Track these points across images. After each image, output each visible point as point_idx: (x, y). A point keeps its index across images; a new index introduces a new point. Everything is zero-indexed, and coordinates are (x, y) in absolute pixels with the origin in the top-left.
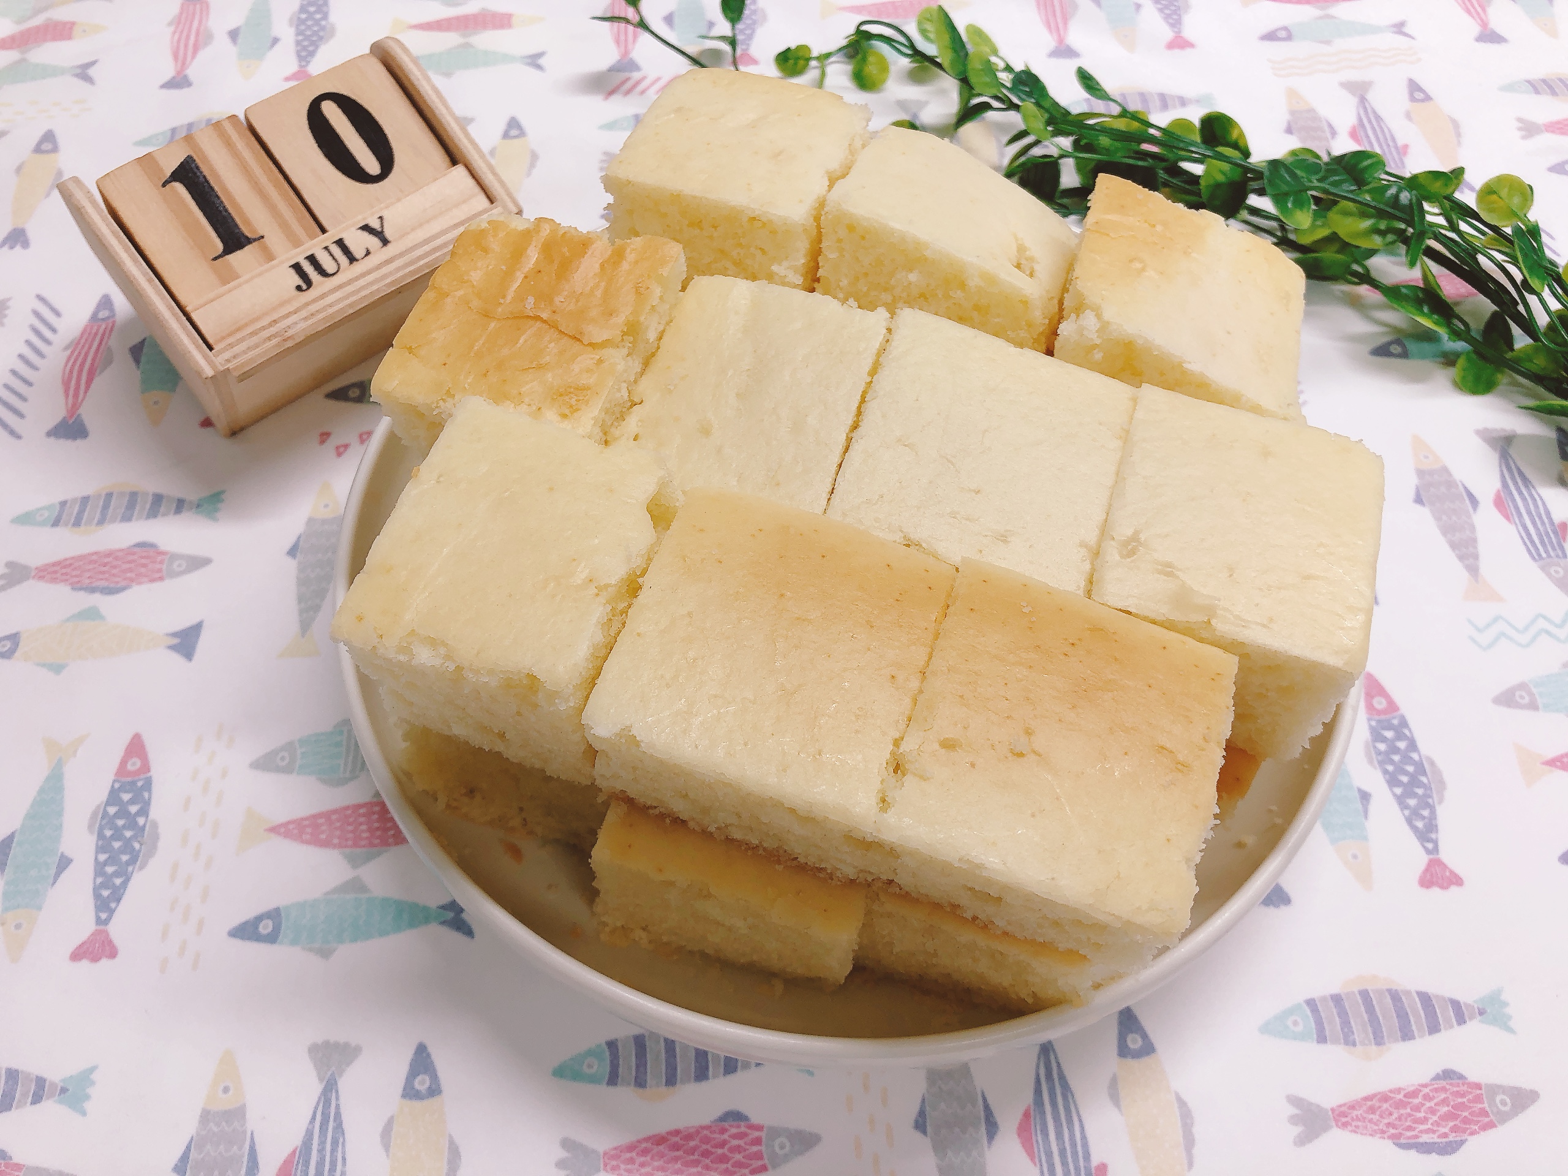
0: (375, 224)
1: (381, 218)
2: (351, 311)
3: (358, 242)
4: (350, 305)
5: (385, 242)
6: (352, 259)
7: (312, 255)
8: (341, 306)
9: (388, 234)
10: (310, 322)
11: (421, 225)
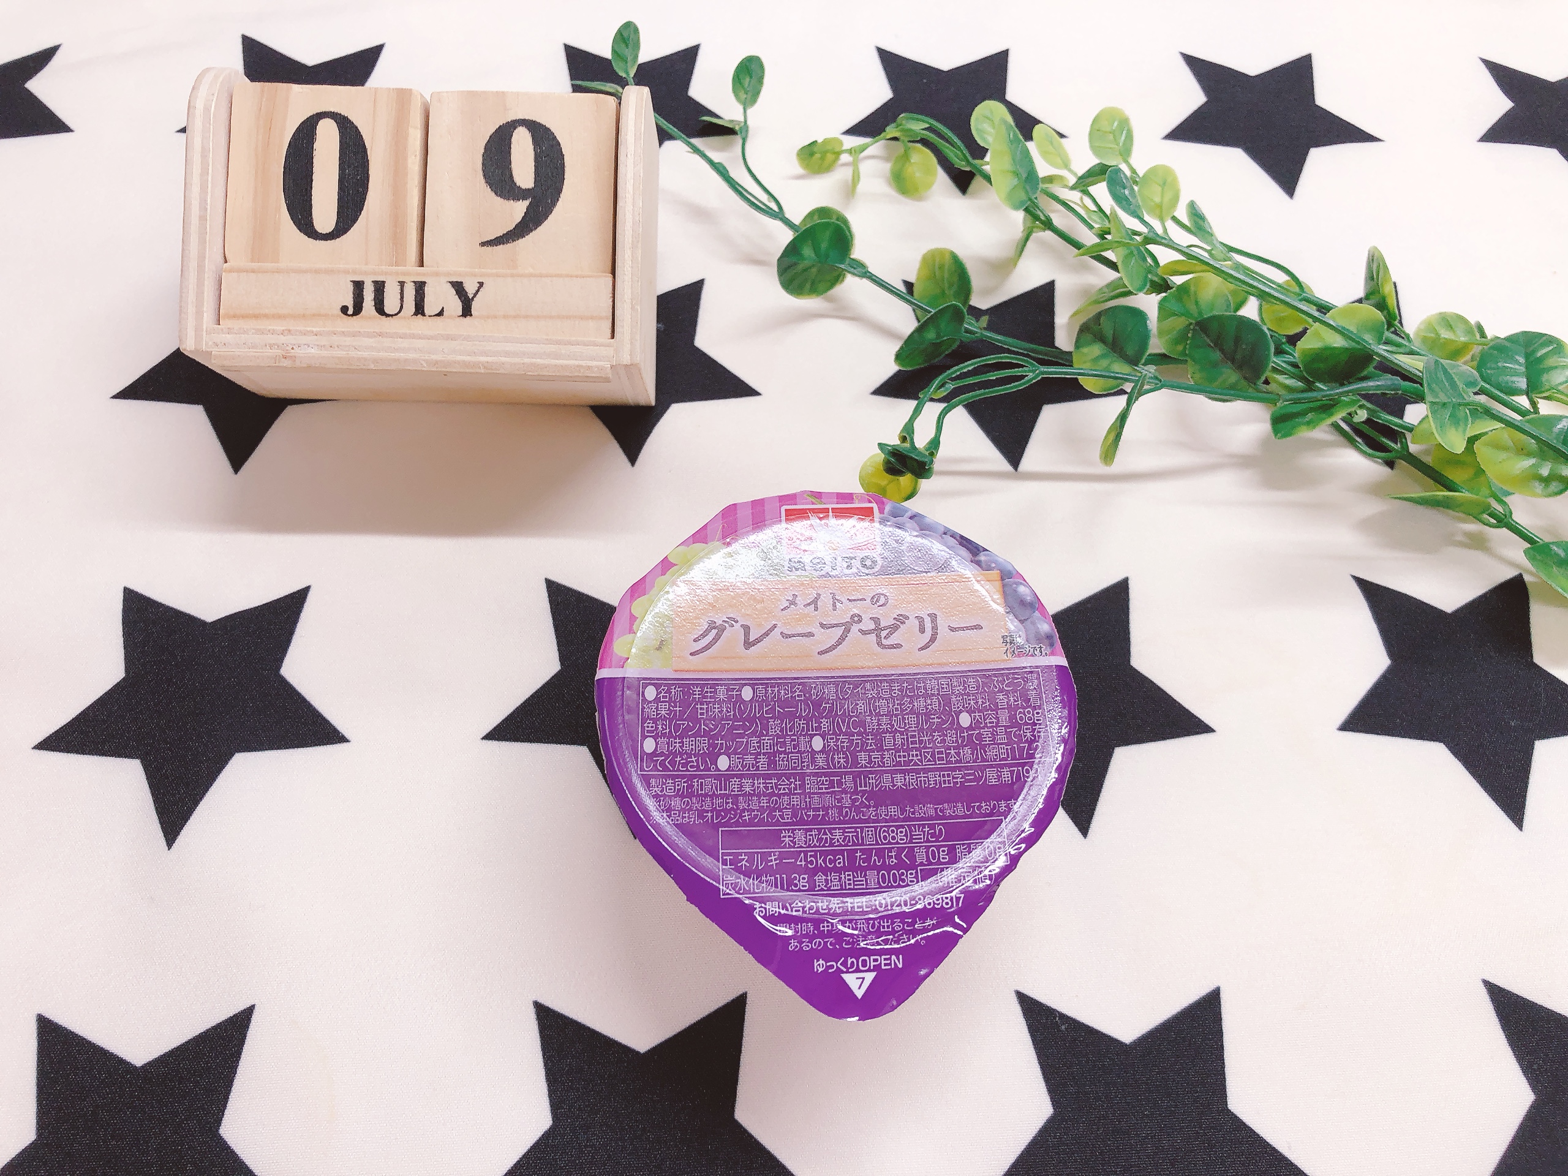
0: (470, 289)
1: (481, 284)
2: (372, 367)
3: (440, 296)
4: (375, 361)
5: (467, 311)
6: (419, 310)
7: (384, 282)
8: (365, 354)
9: (475, 306)
10: (324, 353)
11: (515, 317)
